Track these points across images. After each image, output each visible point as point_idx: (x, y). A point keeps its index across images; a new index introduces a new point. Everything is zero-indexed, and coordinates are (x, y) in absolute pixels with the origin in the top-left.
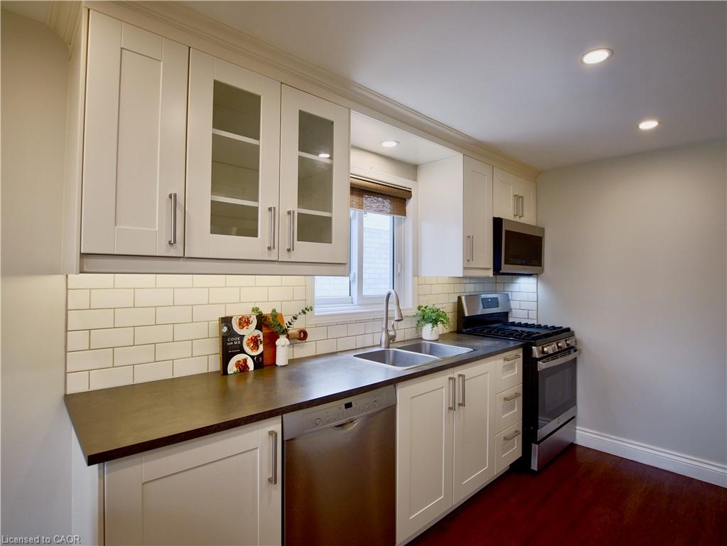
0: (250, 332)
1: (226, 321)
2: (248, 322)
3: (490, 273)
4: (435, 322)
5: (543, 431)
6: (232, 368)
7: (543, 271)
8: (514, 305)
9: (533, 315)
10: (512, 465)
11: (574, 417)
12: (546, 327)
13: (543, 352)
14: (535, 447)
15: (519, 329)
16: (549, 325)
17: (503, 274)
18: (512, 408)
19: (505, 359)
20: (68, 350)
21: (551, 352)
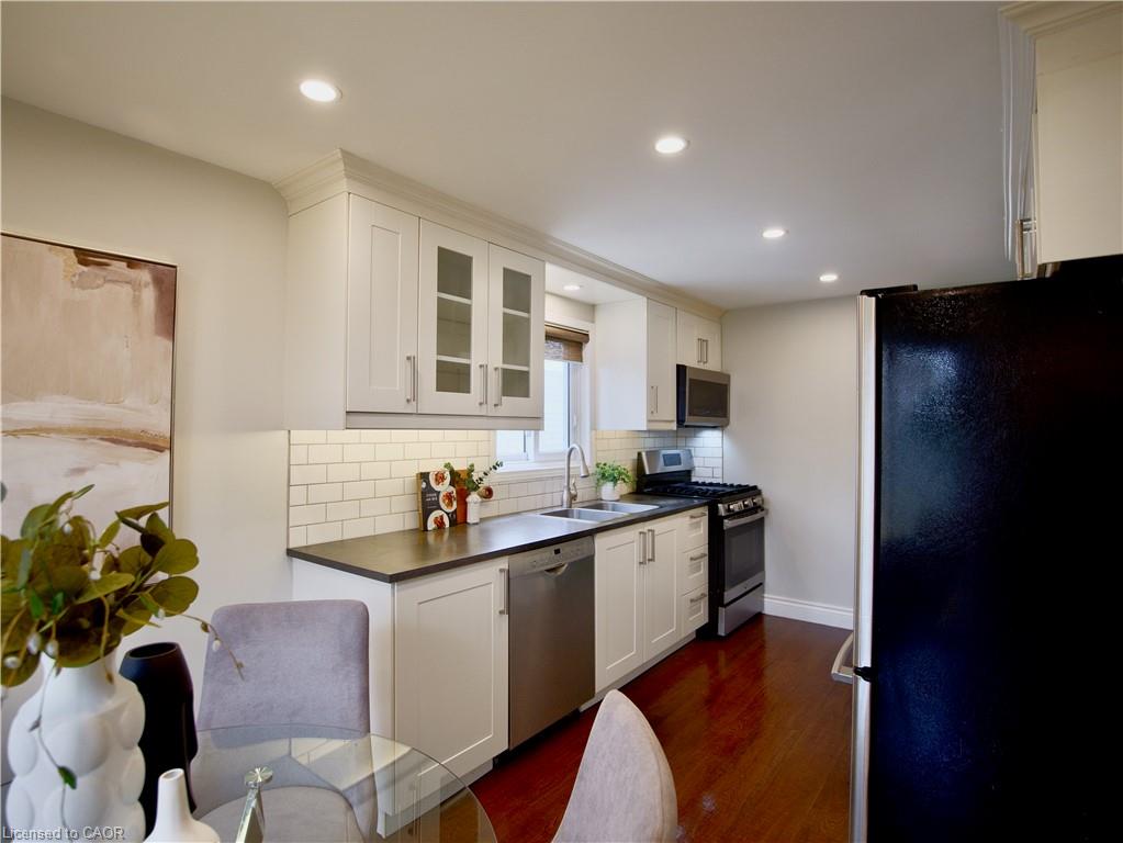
0: (444, 488)
1: (424, 476)
2: (443, 479)
3: (674, 426)
4: (615, 480)
5: (729, 595)
6: (431, 525)
7: (727, 424)
8: (697, 462)
9: (718, 473)
10: (698, 631)
11: (761, 584)
12: (732, 486)
13: (729, 510)
14: (722, 611)
15: (704, 488)
16: (735, 484)
17: (686, 426)
18: (698, 569)
19: (692, 517)
20: (291, 504)
21: (737, 510)
